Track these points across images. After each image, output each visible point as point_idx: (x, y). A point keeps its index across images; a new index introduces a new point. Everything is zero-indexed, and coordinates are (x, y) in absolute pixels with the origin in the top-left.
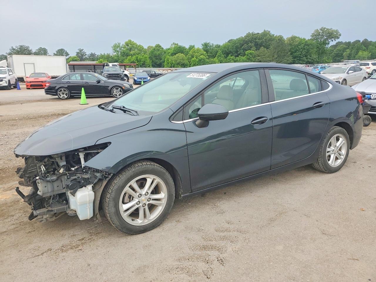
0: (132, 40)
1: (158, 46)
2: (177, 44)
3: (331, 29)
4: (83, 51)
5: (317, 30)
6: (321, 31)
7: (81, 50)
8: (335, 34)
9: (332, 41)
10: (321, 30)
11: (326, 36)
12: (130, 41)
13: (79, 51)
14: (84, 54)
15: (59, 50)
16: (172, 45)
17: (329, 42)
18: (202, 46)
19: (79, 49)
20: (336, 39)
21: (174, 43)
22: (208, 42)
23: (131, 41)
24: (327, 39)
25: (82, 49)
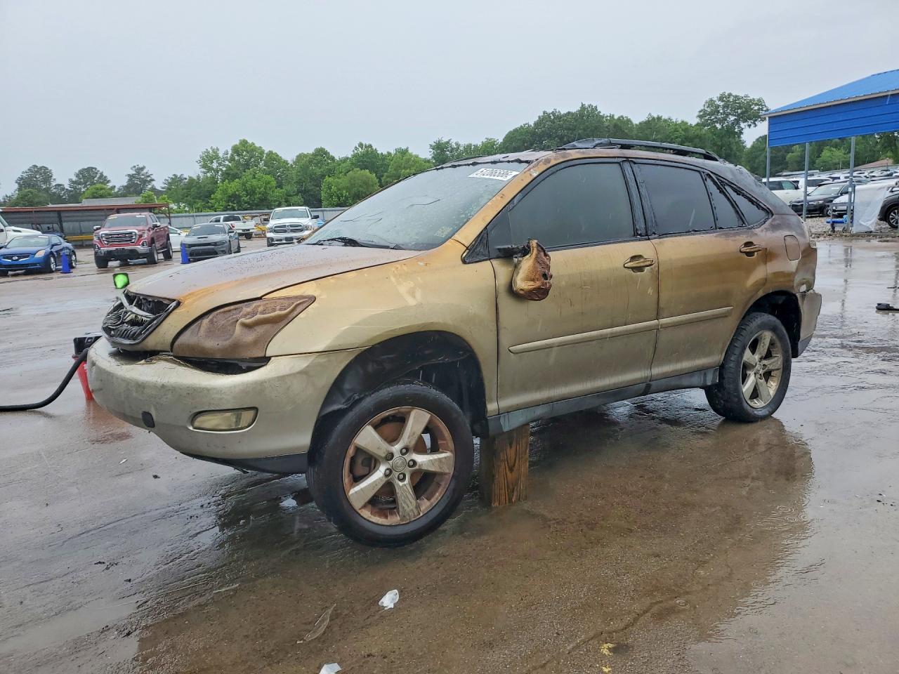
0: (250, 141)
1: (321, 153)
2: (370, 146)
3: (746, 96)
4: (145, 171)
5: (711, 100)
6: (722, 104)
7: (139, 170)
8: (756, 108)
9: (749, 126)
10: (721, 99)
11: (735, 116)
12: (244, 143)
13: (134, 173)
14: (149, 179)
15: (82, 172)
16: (356, 148)
17: (742, 129)
18: (431, 150)
19: (135, 167)
20: (756, 123)
21: (361, 145)
22: (445, 140)
23: (246, 142)
24: (737, 122)
25: (141, 166)
